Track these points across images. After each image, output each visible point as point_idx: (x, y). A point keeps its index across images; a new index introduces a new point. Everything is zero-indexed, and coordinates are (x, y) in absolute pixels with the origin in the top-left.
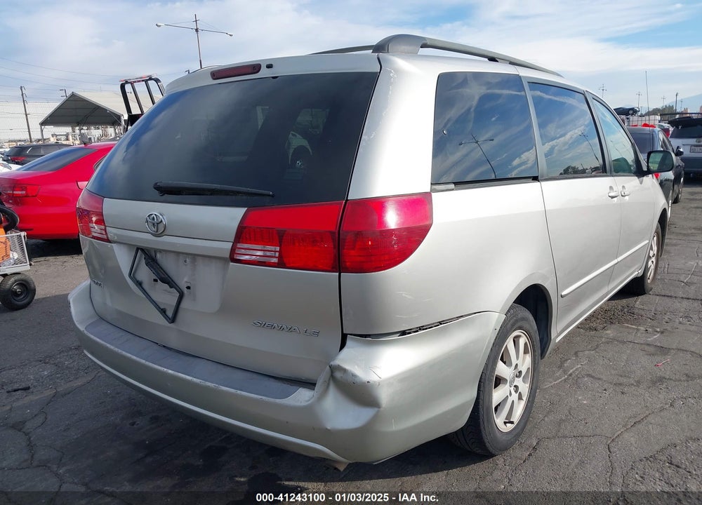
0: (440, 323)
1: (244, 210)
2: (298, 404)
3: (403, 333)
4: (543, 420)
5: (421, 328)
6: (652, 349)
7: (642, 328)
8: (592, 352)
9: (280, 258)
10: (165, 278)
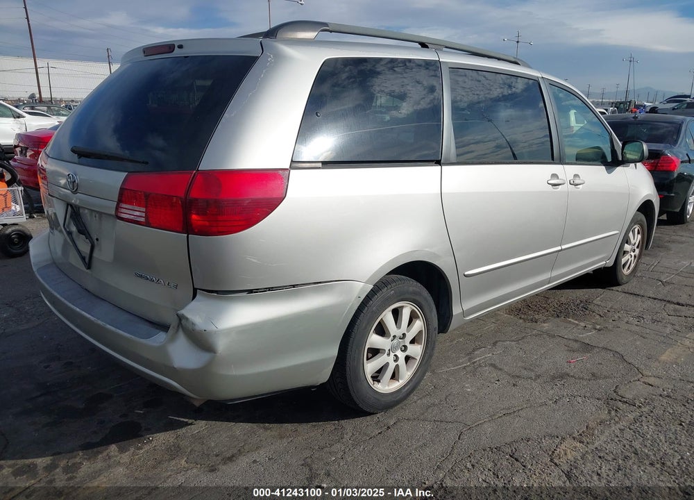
0: (294, 286)
1: (124, 175)
2: (155, 344)
3: (251, 291)
4: (415, 402)
5: (270, 289)
6: (576, 346)
7: (583, 324)
8: (513, 343)
9: (146, 217)
10: (83, 231)
